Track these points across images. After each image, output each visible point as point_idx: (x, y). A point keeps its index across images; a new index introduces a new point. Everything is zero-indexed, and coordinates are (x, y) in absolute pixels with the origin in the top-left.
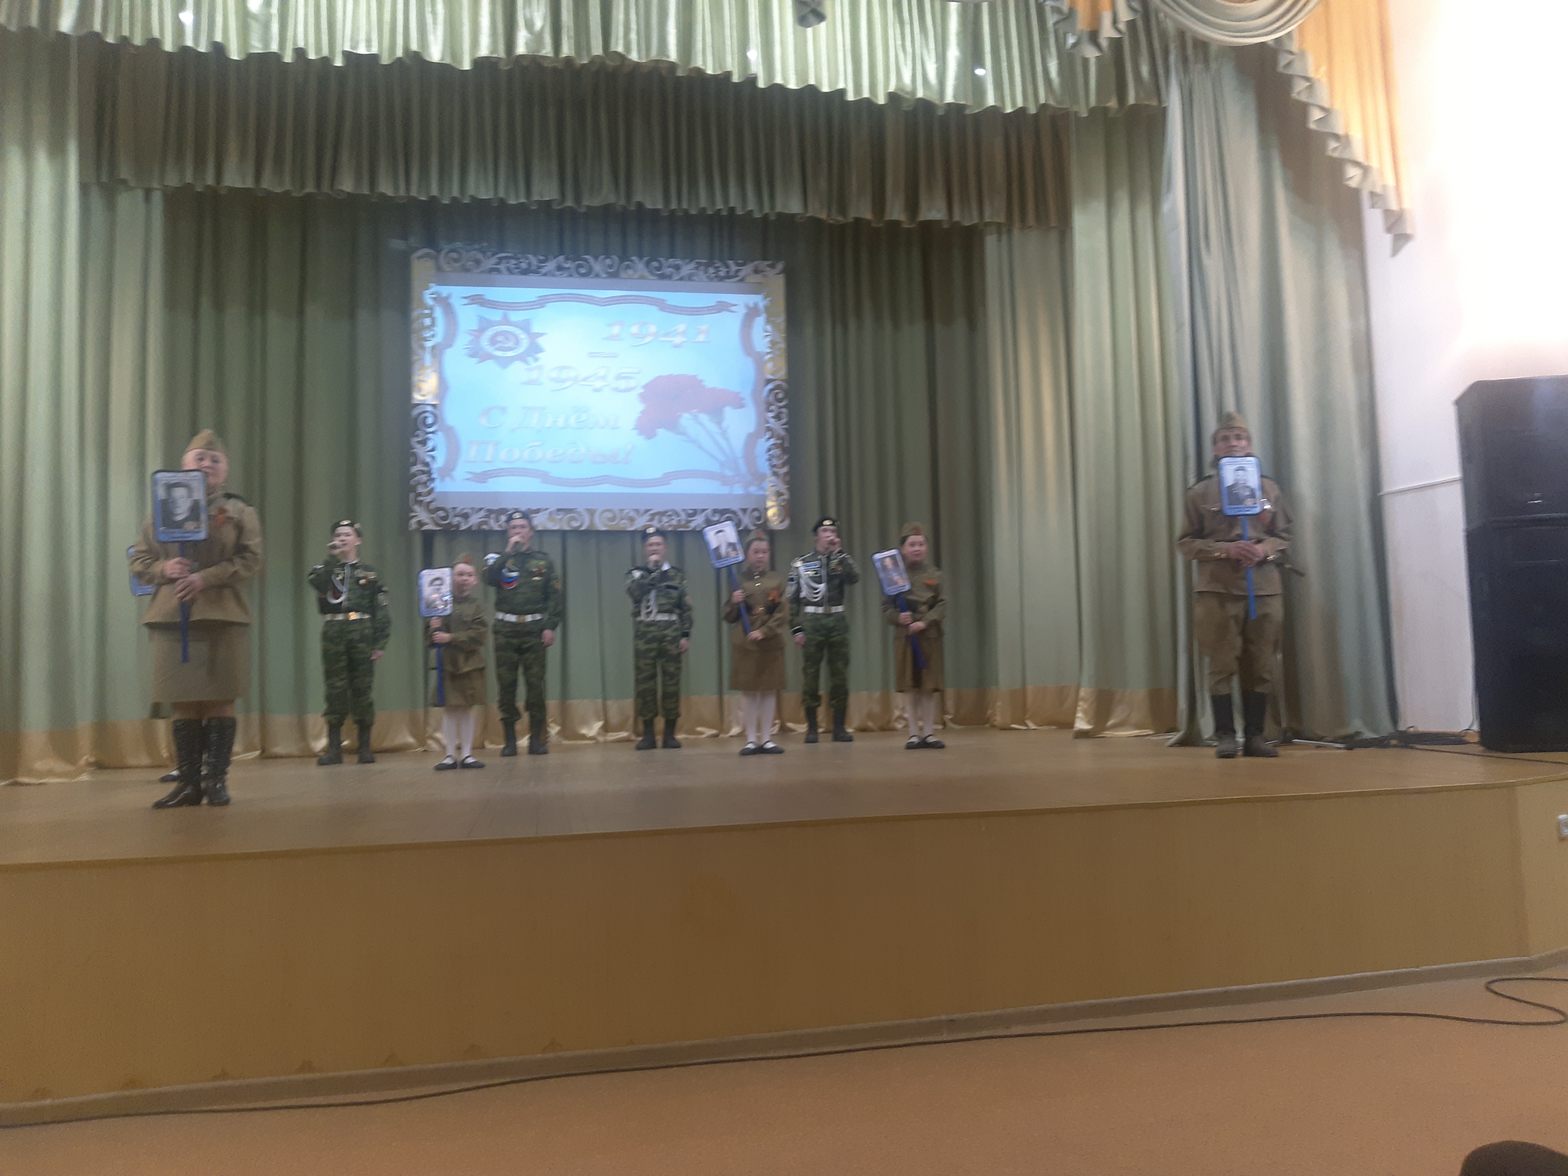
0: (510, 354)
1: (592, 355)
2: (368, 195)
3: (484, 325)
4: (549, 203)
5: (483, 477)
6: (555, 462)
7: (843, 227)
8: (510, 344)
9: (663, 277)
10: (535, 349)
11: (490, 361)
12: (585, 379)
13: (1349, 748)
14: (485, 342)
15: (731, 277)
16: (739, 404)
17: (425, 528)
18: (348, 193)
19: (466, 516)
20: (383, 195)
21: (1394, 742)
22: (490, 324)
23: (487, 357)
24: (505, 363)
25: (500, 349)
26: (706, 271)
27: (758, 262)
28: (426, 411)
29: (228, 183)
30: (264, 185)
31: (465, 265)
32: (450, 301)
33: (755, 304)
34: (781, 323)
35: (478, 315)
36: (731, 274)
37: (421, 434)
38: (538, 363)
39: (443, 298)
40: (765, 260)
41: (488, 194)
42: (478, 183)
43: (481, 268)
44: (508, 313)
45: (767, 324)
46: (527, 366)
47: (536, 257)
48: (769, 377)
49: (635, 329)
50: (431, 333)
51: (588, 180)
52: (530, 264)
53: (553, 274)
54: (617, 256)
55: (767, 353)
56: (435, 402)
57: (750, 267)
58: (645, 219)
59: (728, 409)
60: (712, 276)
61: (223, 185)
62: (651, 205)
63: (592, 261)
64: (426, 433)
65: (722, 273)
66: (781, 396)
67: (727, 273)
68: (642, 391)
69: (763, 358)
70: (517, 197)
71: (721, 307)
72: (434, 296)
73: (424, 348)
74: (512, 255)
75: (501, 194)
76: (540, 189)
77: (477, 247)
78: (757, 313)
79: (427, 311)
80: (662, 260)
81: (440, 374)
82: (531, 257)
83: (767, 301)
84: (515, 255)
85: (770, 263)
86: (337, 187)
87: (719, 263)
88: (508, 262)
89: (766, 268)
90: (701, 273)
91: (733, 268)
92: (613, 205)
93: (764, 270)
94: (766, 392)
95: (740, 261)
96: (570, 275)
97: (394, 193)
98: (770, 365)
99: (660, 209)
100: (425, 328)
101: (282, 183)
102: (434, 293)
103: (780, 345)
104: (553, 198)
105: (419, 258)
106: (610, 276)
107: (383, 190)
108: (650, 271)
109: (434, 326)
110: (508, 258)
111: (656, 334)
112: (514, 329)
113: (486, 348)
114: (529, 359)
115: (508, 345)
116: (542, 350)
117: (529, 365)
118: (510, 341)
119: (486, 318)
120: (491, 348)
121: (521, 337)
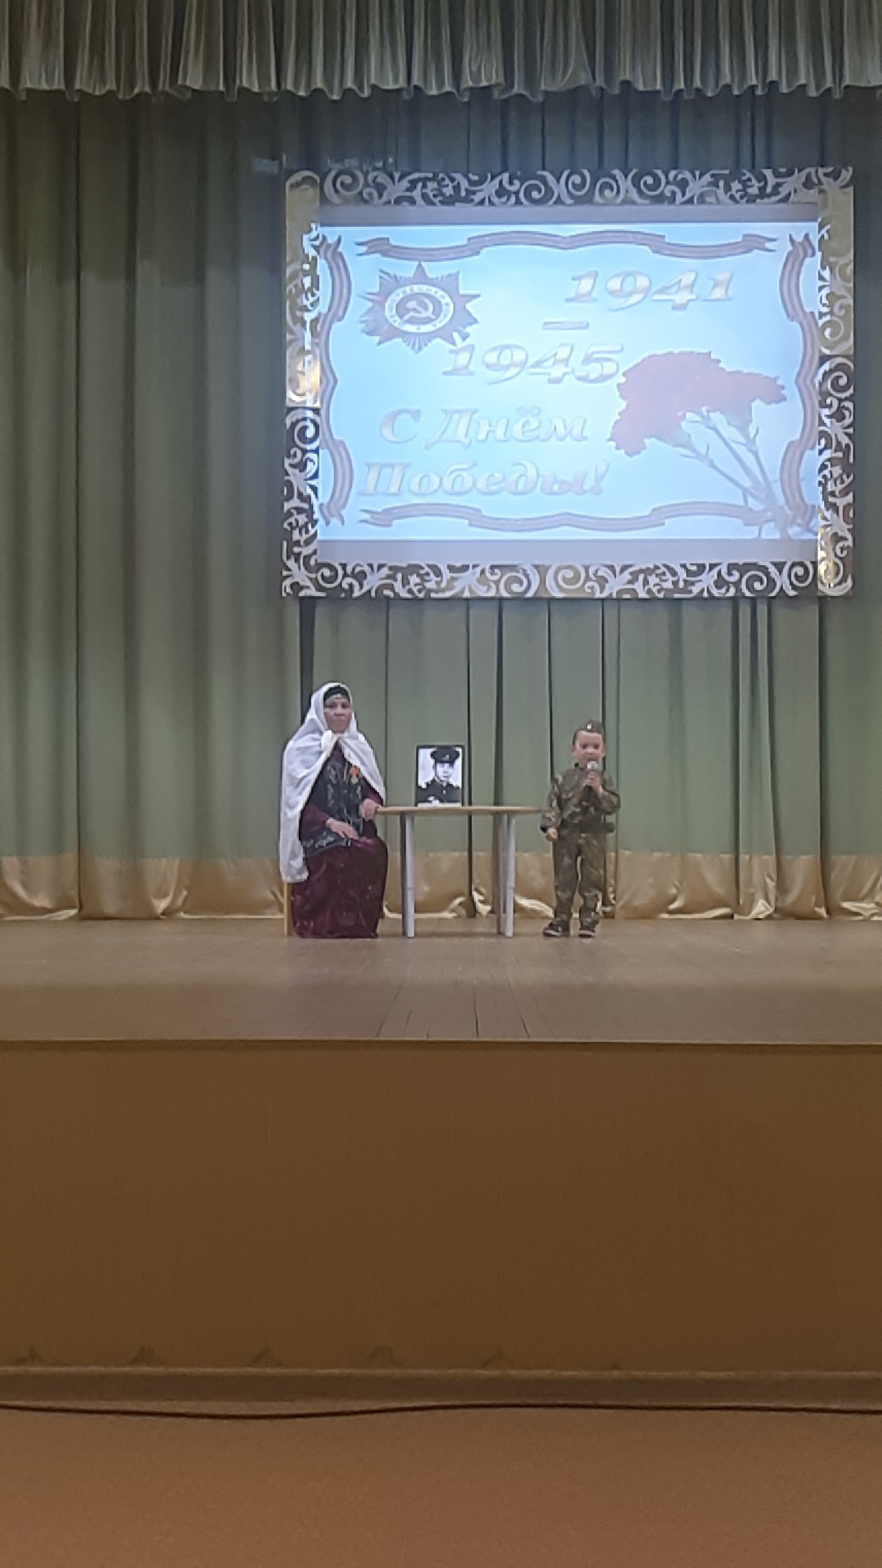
0: (428, 328)
1: (547, 325)
2: (222, 92)
3: (389, 283)
4: (487, 90)
5: (384, 518)
6: (492, 493)
8: (429, 313)
9: (659, 199)
10: (464, 319)
11: (399, 340)
12: (537, 364)
14: (389, 311)
15: (769, 196)
16: (777, 396)
17: (302, 594)
19: (361, 577)
20: (244, 91)
22: (398, 282)
23: (395, 333)
24: (418, 342)
25: (411, 321)
26: (728, 188)
27: (812, 170)
28: (305, 419)
29: (29, 85)
30: (77, 86)
31: (361, 193)
32: (340, 249)
33: (807, 236)
34: (847, 265)
35: (381, 271)
36: (769, 190)
37: (299, 453)
38: (468, 341)
39: (329, 246)
40: (822, 166)
41: (396, 80)
42: (382, 63)
43: (385, 199)
44: (424, 264)
45: (824, 268)
46: (451, 347)
47: (466, 176)
48: (827, 352)
49: (615, 284)
50: (311, 299)
51: (547, 49)
52: (457, 188)
53: (491, 203)
54: (589, 171)
55: (821, 315)
56: (318, 405)
57: (798, 179)
58: (633, 103)
59: (757, 404)
60: (737, 196)
61: (22, 86)
62: (645, 85)
63: (551, 179)
64: (304, 452)
65: (754, 191)
66: (843, 381)
67: (762, 189)
68: (623, 380)
69: (817, 324)
70: (440, 84)
71: (752, 244)
72: (317, 243)
73: (304, 324)
74: (431, 175)
75: (416, 80)
76: (474, 69)
77: (380, 164)
78: (810, 252)
79: (306, 267)
80: (659, 172)
81: (325, 362)
82: (458, 177)
83: (824, 232)
84: (435, 175)
85: (830, 169)
86: (180, 82)
87: (748, 175)
88: (424, 186)
89: (824, 179)
90: (721, 191)
91: (772, 181)
92: (585, 88)
93: (820, 183)
94: (820, 376)
95: (783, 170)
96: (518, 202)
97: (260, 87)
98: (827, 332)
99: (658, 92)
100: (301, 290)
101: (103, 82)
102: (317, 238)
103: (842, 301)
104: (493, 82)
105: (297, 185)
106: (579, 201)
107: (245, 84)
108: (640, 192)
109: (318, 289)
110: (425, 180)
111: (647, 291)
112: (433, 290)
113: (391, 320)
114: (455, 335)
115: (424, 314)
116: (475, 321)
117: (454, 344)
118: (426, 308)
119: (392, 273)
120: (398, 320)
121: (443, 302)
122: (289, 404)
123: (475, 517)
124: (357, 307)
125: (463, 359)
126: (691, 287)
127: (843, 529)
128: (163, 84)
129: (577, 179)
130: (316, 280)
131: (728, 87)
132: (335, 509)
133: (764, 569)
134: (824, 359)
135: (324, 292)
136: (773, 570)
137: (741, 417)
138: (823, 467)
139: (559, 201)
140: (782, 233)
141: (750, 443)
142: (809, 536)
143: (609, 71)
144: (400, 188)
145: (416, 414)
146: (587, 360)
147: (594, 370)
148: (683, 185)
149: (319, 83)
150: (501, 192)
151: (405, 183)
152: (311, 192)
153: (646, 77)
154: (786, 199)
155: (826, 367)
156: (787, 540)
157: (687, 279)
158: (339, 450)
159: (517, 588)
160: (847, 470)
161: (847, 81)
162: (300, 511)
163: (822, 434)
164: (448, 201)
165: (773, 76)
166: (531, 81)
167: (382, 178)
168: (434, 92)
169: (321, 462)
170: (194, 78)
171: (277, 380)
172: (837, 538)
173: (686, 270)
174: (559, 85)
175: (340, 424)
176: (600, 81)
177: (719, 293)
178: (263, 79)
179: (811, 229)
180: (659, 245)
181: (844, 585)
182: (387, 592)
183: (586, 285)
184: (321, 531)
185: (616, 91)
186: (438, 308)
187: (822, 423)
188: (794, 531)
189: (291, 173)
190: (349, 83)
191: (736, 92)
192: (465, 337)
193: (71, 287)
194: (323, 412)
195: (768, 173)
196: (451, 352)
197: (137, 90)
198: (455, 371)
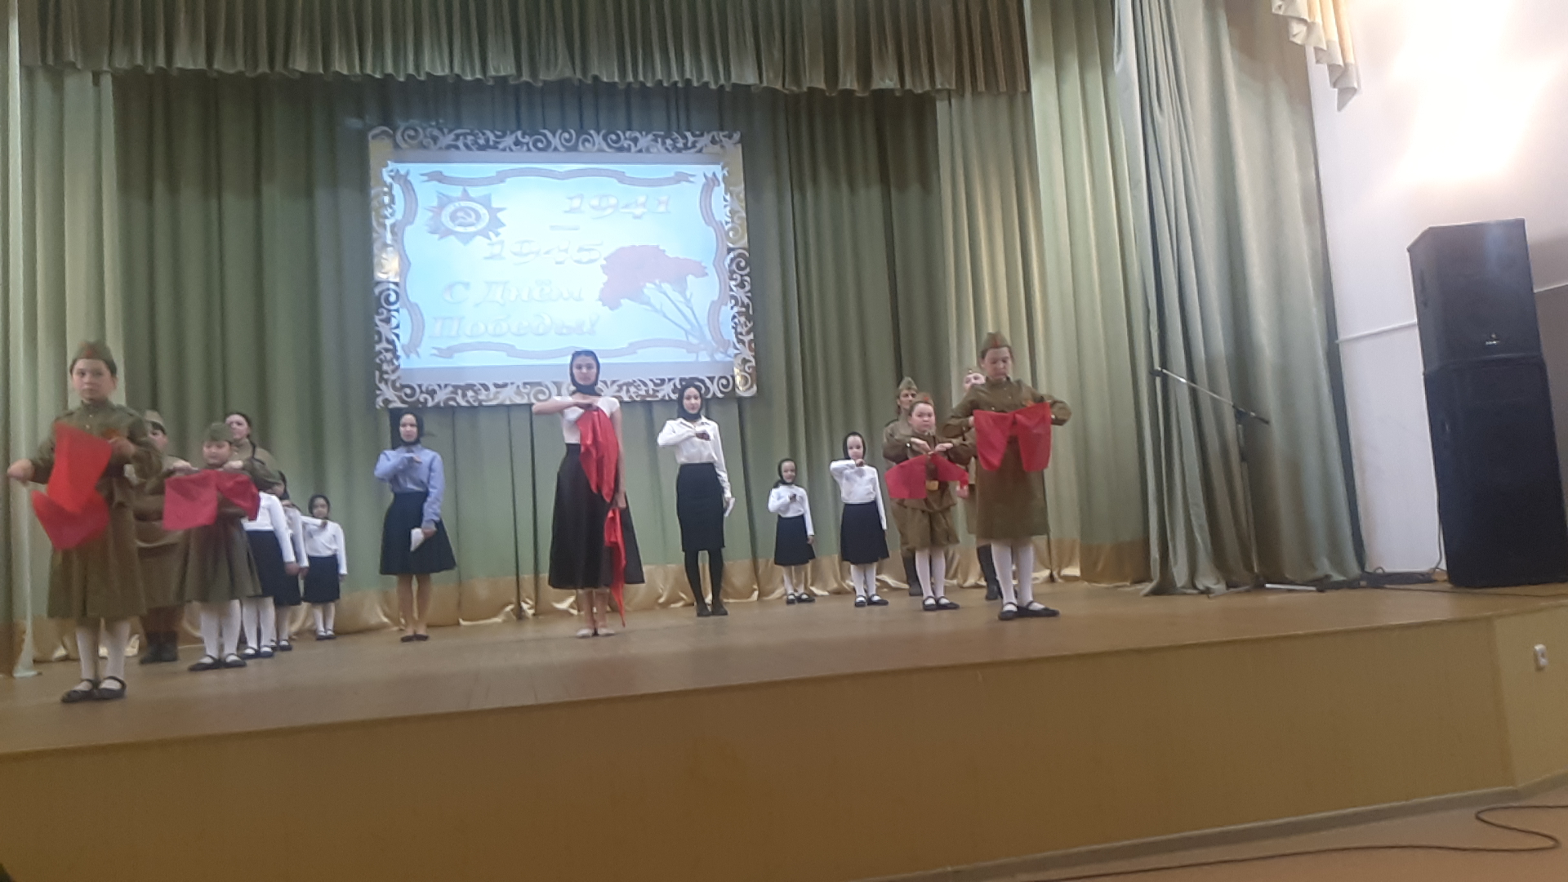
0: (471, 229)
1: (553, 228)
2: (321, 74)
3: (444, 201)
4: (504, 79)
5: (448, 352)
6: (522, 335)
7: (796, 97)
8: (469, 220)
9: (621, 149)
10: (496, 224)
11: (452, 237)
12: (547, 253)
13: (1321, 591)
14: (445, 218)
15: (689, 149)
16: (702, 273)
17: (391, 406)
18: (302, 73)
19: (432, 393)
20: (337, 74)
21: (1363, 583)
22: (450, 200)
23: (449, 232)
24: (466, 239)
25: (460, 225)
26: (664, 143)
27: (715, 133)
28: (388, 289)
29: (179, 65)
30: (216, 66)
31: (421, 143)
32: (409, 178)
33: (714, 174)
34: (741, 192)
35: (437, 192)
36: (689, 145)
37: (385, 312)
38: (500, 238)
39: (401, 176)
40: (722, 131)
41: (443, 70)
42: (433, 61)
43: (439, 145)
44: (467, 188)
45: (726, 193)
46: (488, 241)
47: (492, 132)
48: (731, 245)
49: (595, 202)
50: (390, 211)
51: (543, 56)
52: (487, 140)
53: (511, 150)
54: (575, 131)
55: (727, 223)
56: (397, 280)
57: (707, 138)
58: (601, 92)
59: (690, 278)
60: (670, 148)
61: (174, 66)
62: (607, 78)
63: (549, 135)
64: (389, 311)
65: (680, 145)
66: (743, 264)
67: (685, 144)
68: (604, 262)
69: (724, 228)
70: (473, 74)
71: (681, 178)
72: (392, 174)
73: (384, 226)
74: (468, 131)
75: (457, 70)
76: (496, 65)
77: (434, 123)
78: (716, 183)
79: (386, 189)
80: (619, 132)
81: (402, 252)
82: (488, 133)
83: (724, 171)
84: (472, 130)
86: (291, 66)
87: (676, 135)
88: (465, 138)
89: (723, 139)
90: (659, 145)
91: (691, 139)
92: (569, 80)
93: (721, 141)
94: (728, 261)
95: (698, 133)
96: (529, 150)
97: (349, 72)
98: (731, 234)
99: (615, 83)
100: (384, 206)
101: (234, 63)
102: (392, 171)
103: (740, 215)
104: (509, 73)
105: (374, 137)
106: (569, 149)
107: (337, 69)
108: (609, 146)
109: (394, 204)
110: (465, 135)
111: (616, 207)
112: (474, 205)
113: (446, 224)
114: (491, 234)
116: (503, 225)
117: (491, 240)
118: (470, 216)
119: (445, 194)
120: (452, 224)
121: (482, 212)
122: (377, 280)
123: (511, 350)
124: (423, 217)
125: (496, 249)
126: (644, 205)
127: (749, 355)
128: (279, 68)
129: (566, 135)
130: (392, 201)
131: (660, 82)
132: (411, 348)
134: (730, 250)
135: (399, 206)
136: (708, 382)
137: (681, 284)
138: (734, 317)
139: (556, 149)
140: (700, 171)
141: (688, 302)
142: (728, 360)
143: (585, 71)
144: (449, 139)
145: (467, 285)
146: (581, 250)
147: (585, 256)
148: (635, 140)
149: (390, 70)
150: (517, 143)
151: (452, 136)
152: (387, 142)
153: (609, 74)
154: (700, 151)
155: (732, 255)
156: (715, 363)
157: (642, 199)
158: (414, 310)
160: (749, 318)
161: (734, 79)
162: (387, 350)
163: (733, 297)
164: (482, 148)
165: (688, 76)
166: (534, 73)
167: (436, 132)
168: (469, 78)
169: (401, 317)
170: (301, 64)
171: (368, 264)
172: (745, 361)
173: (641, 194)
174: (552, 76)
175: (414, 292)
176: (579, 75)
177: (662, 208)
178: (351, 66)
179: (717, 170)
180: (622, 178)
181: (752, 390)
182: (452, 403)
183: (576, 203)
184: (403, 363)
185: (589, 81)
186: (478, 217)
187: (732, 290)
188: (719, 357)
189: (371, 128)
190: (411, 70)
191: (665, 85)
192: (497, 234)
193: (214, 203)
194: (401, 285)
195: (688, 134)
196: (489, 244)
197: (260, 71)
198: (491, 257)
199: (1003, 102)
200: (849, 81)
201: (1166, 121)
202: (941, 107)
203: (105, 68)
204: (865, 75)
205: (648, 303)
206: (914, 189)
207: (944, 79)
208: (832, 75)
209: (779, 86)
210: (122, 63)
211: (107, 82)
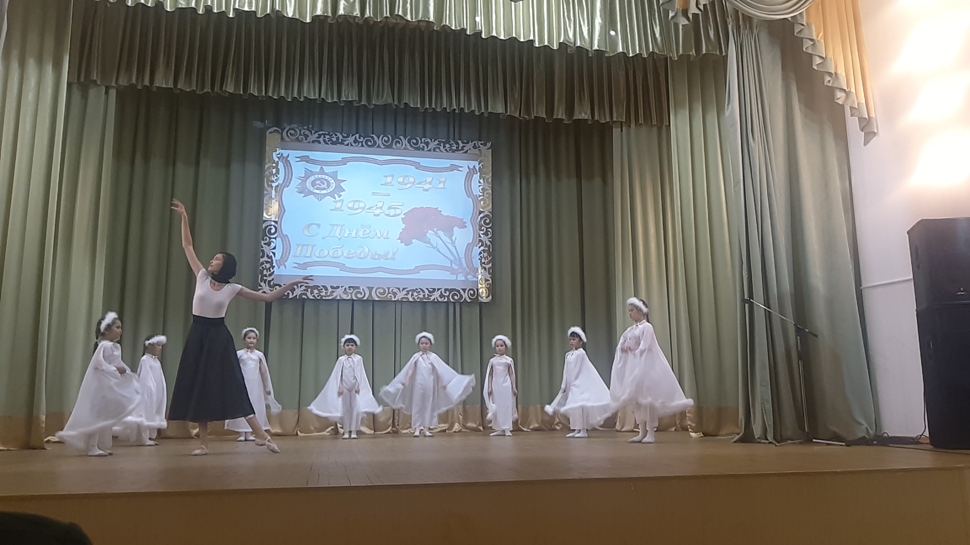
0: (324, 192)
1: (374, 194)
3: (309, 173)
4: (351, 103)
5: (304, 266)
6: (350, 258)
7: (527, 122)
8: (325, 186)
9: (418, 149)
10: (339, 189)
11: (312, 196)
12: (369, 208)
13: (848, 445)
14: (308, 184)
15: (460, 150)
16: (463, 226)
18: (230, 93)
20: (251, 95)
21: (875, 442)
22: (313, 173)
23: (309, 193)
24: (320, 197)
25: (317, 189)
26: (444, 147)
27: (476, 142)
28: (271, 225)
29: (158, 85)
30: (179, 86)
31: (298, 138)
32: (289, 159)
34: (489, 178)
35: (306, 169)
36: (460, 148)
38: (341, 198)
39: (284, 157)
40: (480, 141)
41: (315, 96)
42: (309, 90)
43: (308, 140)
44: (323, 167)
45: (480, 179)
46: (335, 200)
47: (341, 134)
48: (482, 210)
49: (401, 180)
50: (276, 178)
51: (375, 90)
52: (338, 138)
55: (480, 196)
56: (277, 220)
57: (471, 145)
58: (408, 113)
59: (456, 229)
60: (448, 149)
61: (154, 85)
62: (413, 105)
63: (375, 138)
65: (454, 148)
66: (488, 221)
67: (458, 147)
68: (404, 216)
69: (478, 199)
70: (332, 98)
71: (453, 168)
74: (327, 133)
75: (323, 96)
76: (346, 94)
77: (306, 128)
79: (274, 165)
80: (418, 138)
81: (280, 203)
82: (339, 134)
83: (480, 165)
84: (329, 133)
85: (483, 142)
86: (224, 89)
87: (452, 142)
88: (324, 137)
89: (480, 146)
90: (442, 148)
92: (390, 104)
93: (479, 147)
94: (479, 219)
96: (362, 146)
97: (258, 94)
99: (419, 108)
100: (271, 174)
101: (190, 86)
103: (488, 191)
104: (354, 99)
105: (271, 133)
107: (251, 92)
108: (411, 145)
109: (279, 174)
110: (324, 135)
111: (413, 183)
112: (327, 177)
113: (309, 188)
114: (336, 195)
115: (323, 186)
116: (344, 190)
117: (335, 199)
118: (324, 184)
119: (310, 169)
120: (312, 188)
121: (331, 182)
122: (264, 219)
123: (342, 267)
124: (295, 182)
125: (339, 205)
126: (430, 183)
127: (489, 277)
128: (217, 89)
129: (386, 139)
130: (278, 171)
131: (445, 109)
132: (282, 262)
133: (458, 291)
134: (481, 212)
135: (281, 175)
136: (462, 292)
137: (450, 233)
138: (480, 253)
139: (379, 146)
140: (466, 165)
141: (453, 243)
142: (475, 279)
144: (315, 137)
145: (319, 225)
146: (390, 208)
147: (392, 212)
148: (427, 144)
149: (283, 94)
150: (356, 141)
151: (316, 135)
152: (278, 136)
154: (466, 152)
155: (482, 215)
156: (467, 280)
157: (429, 180)
158: (285, 239)
159: (359, 296)
160: (489, 254)
161: (490, 110)
162: (267, 262)
163: (480, 241)
164: (334, 143)
165: (462, 106)
166: (369, 99)
167: (307, 132)
168: (330, 101)
169: (277, 243)
170: (230, 88)
171: (259, 208)
172: (486, 280)
173: (429, 176)
174: (380, 102)
175: (286, 228)
176: (396, 102)
177: (441, 185)
178: (260, 91)
179: (476, 164)
180: (418, 166)
181: (488, 298)
182: (304, 296)
183: (389, 179)
184: (276, 271)
185: (402, 107)
186: (329, 185)
187: (480, 236)
188: (469, 277)
189: (269, 128)
190: (295, 95)
191: (448, 111)
192: (340, 196)
193: (171, 168)
194: (279, 223)
195: (460, 142)
196: (334, 201)
197: (205, 91)
199: (655, 130)
200: (560, 113)
201: (756, 146)
202: (616, 131)
203: (113, 84)
204: (570, 110)
205: (429, 243)
206: (598, 181)
207: (619, 115)
208: (550, 110)
209: (517, 115)
210: (123, 82)
211: (113, 93)
